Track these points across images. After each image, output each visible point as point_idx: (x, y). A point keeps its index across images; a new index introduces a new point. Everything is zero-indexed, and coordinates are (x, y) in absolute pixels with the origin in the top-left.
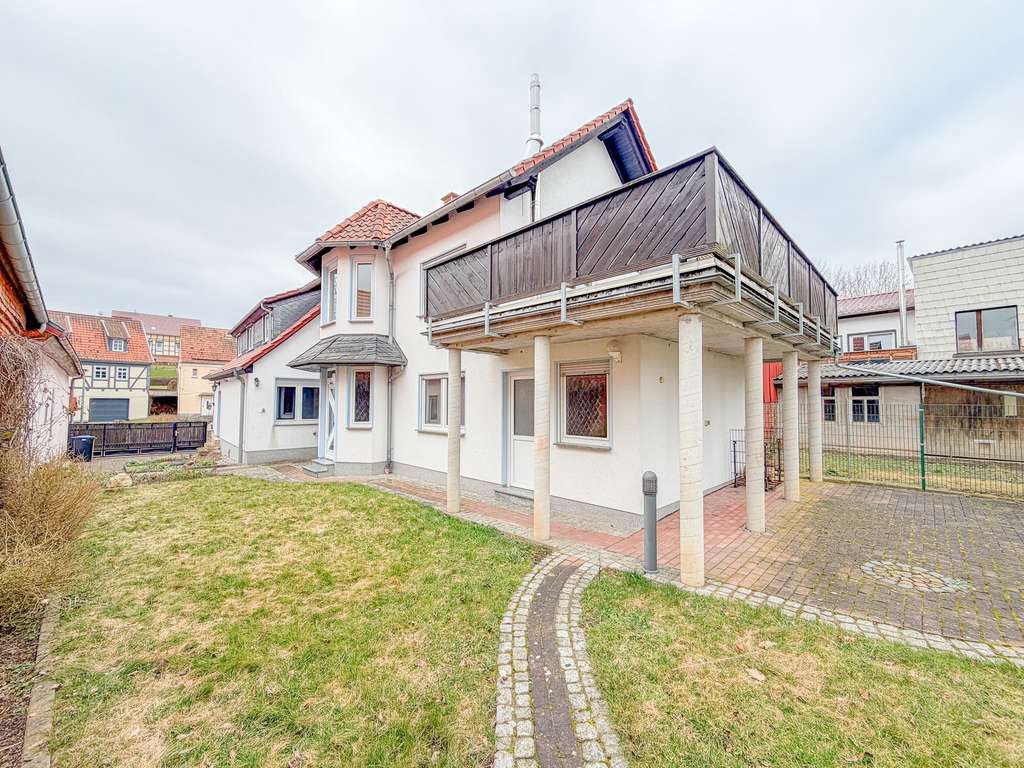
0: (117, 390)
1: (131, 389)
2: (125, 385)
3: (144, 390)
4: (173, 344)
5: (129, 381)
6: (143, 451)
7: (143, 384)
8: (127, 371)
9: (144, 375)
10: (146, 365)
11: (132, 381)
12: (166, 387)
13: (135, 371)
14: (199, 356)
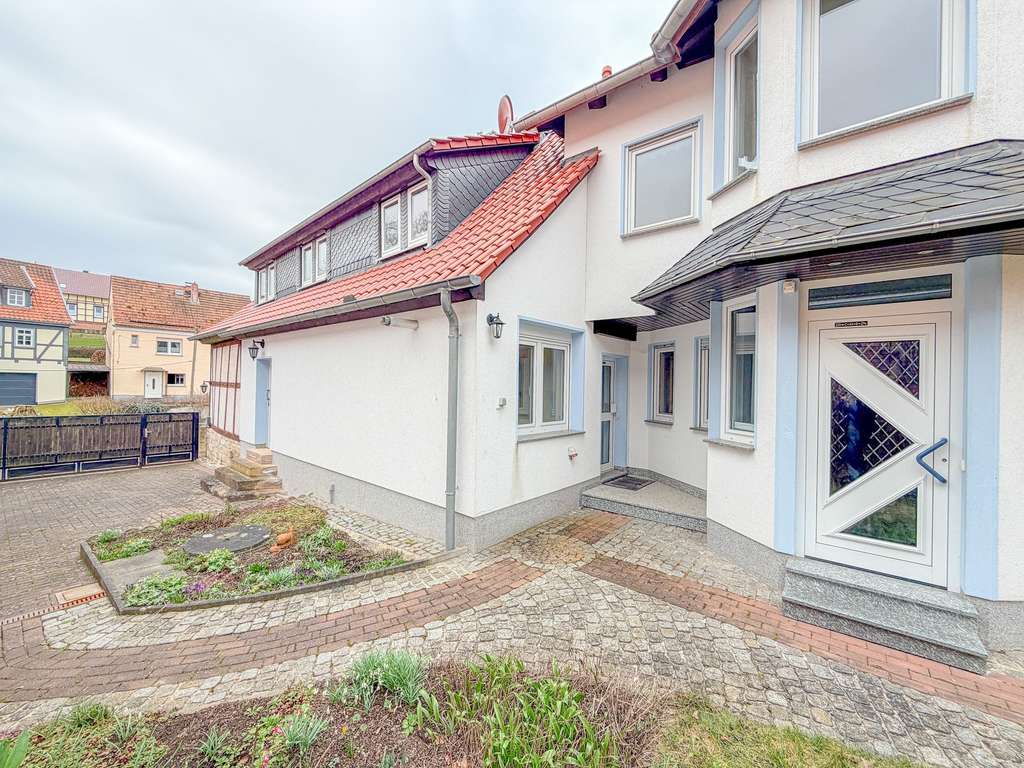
0: (17, 360)
1: (39, 360)
2: (30, 354)
3: (59, 362)
4: (90, 307)
5: (35, 349)
6: (86, 466)
7: (57, 353)
8: (32, 335)
9: (60, 341)
10: (61, 327)
11: (40, 349)
12: (88, 360)
13: (44, 336)
14: (139, 318)
